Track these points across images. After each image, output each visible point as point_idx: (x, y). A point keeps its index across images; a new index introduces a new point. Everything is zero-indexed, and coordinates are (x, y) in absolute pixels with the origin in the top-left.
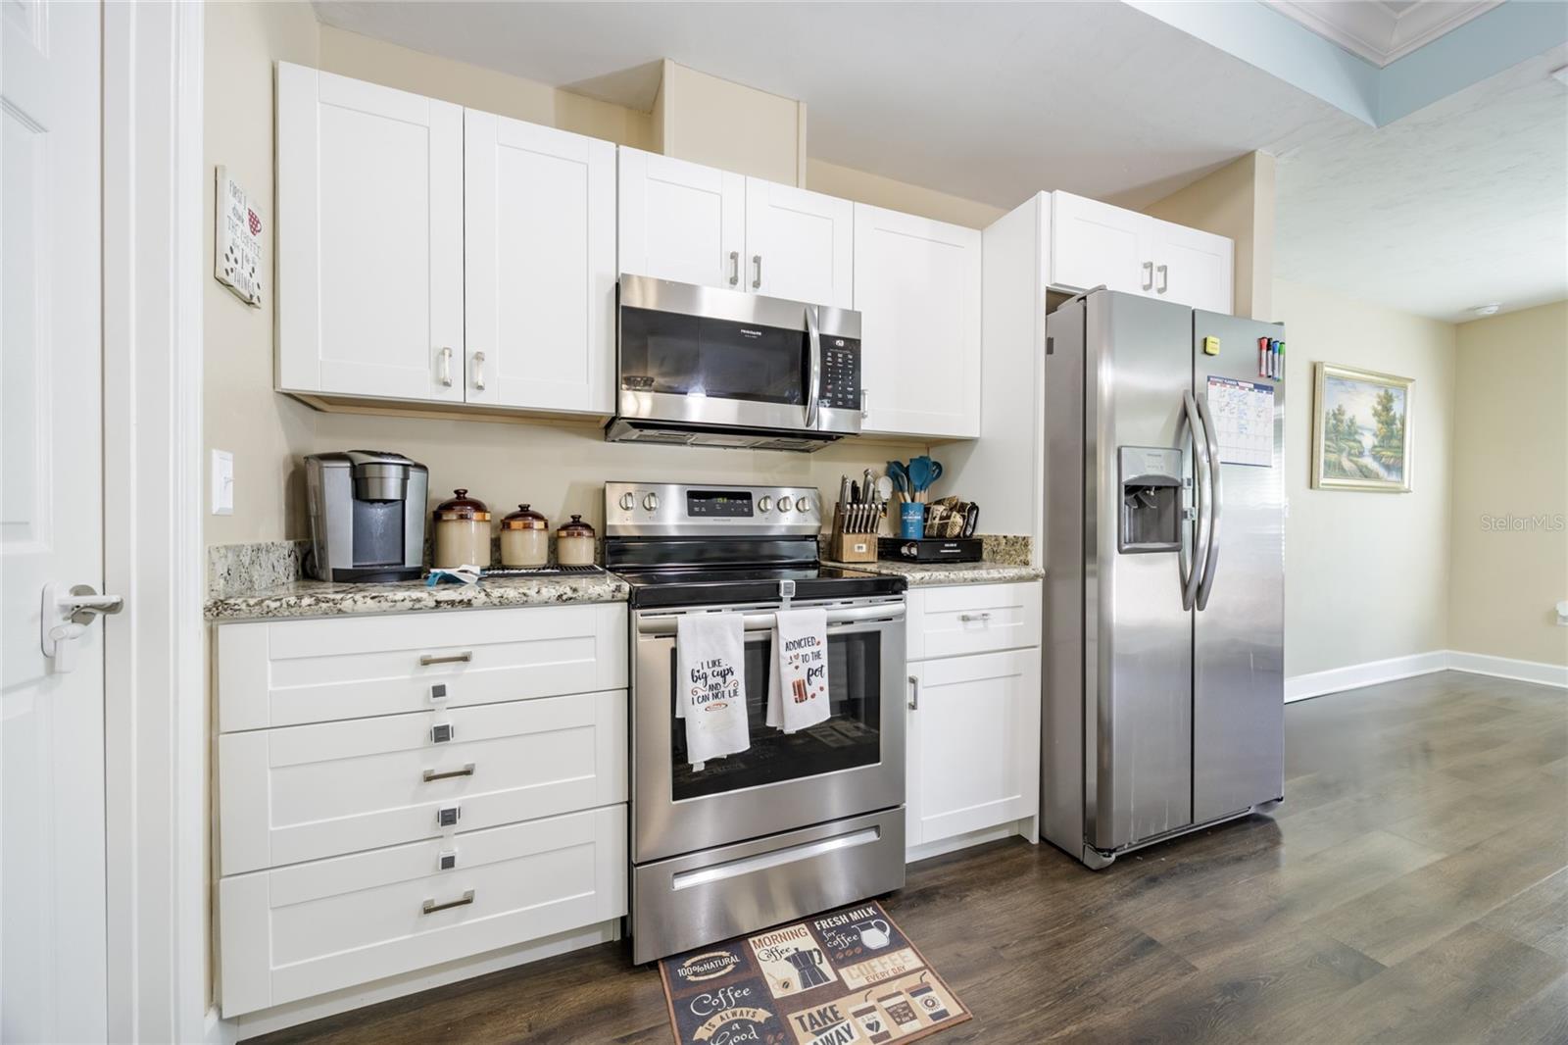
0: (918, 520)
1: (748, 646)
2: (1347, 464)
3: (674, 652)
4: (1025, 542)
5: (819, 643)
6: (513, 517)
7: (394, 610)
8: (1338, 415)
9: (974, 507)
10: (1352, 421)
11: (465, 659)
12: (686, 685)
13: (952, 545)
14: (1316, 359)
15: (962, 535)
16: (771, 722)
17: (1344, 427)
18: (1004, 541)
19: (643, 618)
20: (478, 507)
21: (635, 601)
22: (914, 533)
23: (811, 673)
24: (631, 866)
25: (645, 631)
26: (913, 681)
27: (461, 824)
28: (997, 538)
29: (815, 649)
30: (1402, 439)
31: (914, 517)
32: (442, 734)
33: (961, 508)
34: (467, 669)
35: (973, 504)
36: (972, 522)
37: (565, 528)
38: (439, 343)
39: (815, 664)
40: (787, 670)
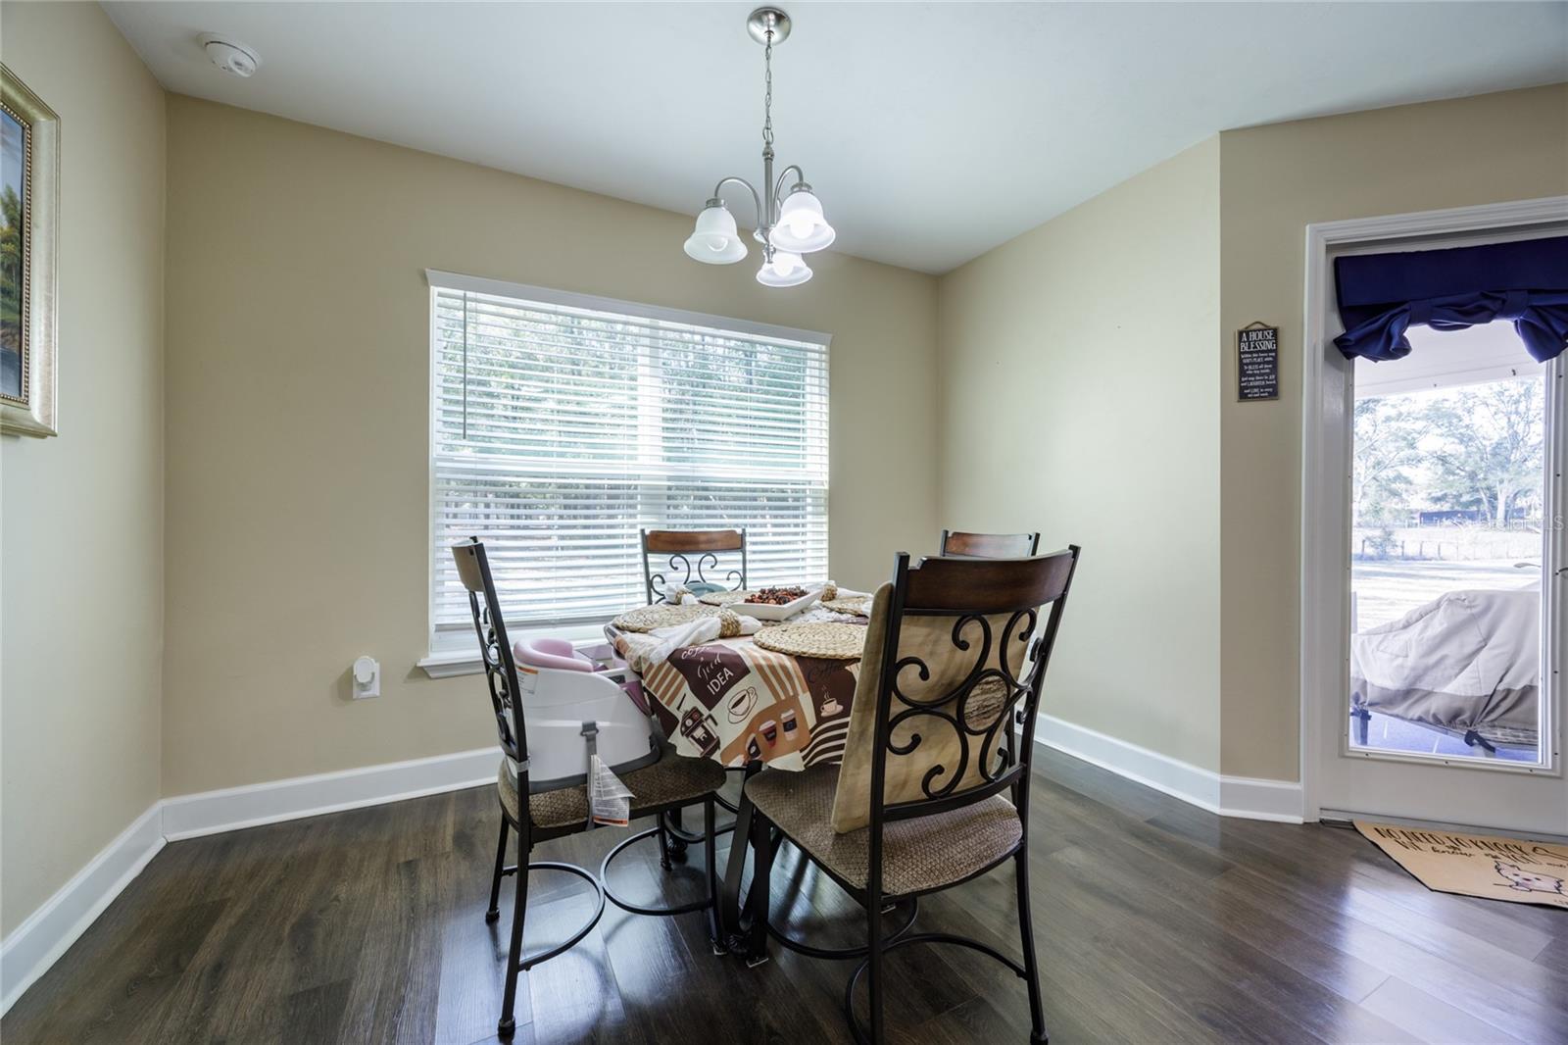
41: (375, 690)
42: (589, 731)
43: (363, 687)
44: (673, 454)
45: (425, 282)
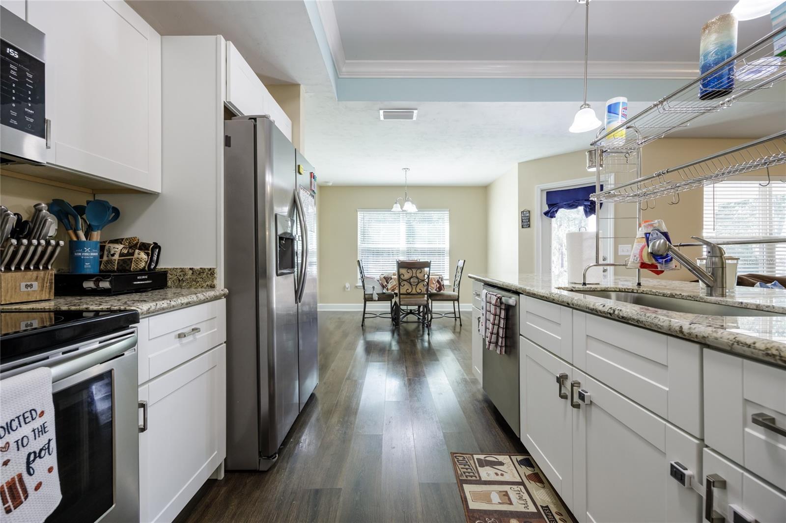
0: (94, 257)
4: (212, 272)
5: (42, 413)
9: (156, 246)
13: (144, 277)
15: (146, 268)
18: (191, 272)
22: (89, 268)
23: (32, 459)
26: (143, 406)
28: (182, 270)
29: (37, 424)
31: (90, 254)
33: (144, 247)
35: (155, 244)
36: (155, 258)
39: (36, 445)
41: (349, 289)
42: (373, 287)
43: (347, 288)
44: (408, 242)
45: (357, 211)
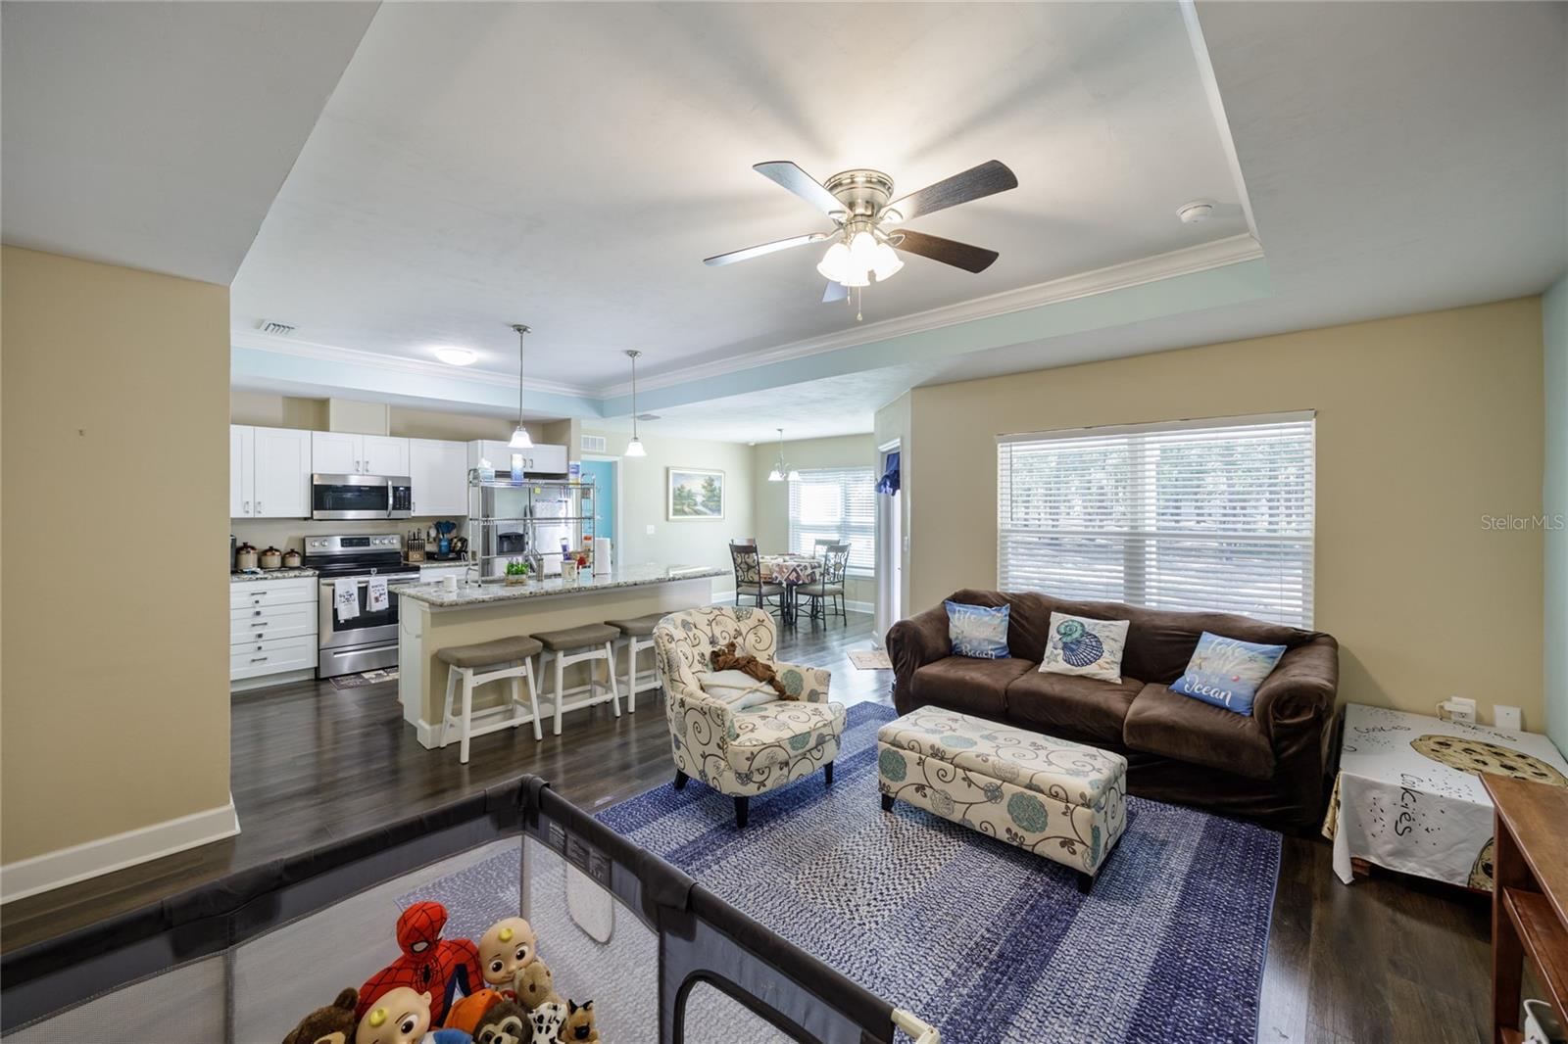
0: (446, 544)
1: (359, 588)
2: (686, 509)
3: (334, 590)
5: (384, 586)
6: (267, 551)
7: (244, 581)
8: (682, 489)
9: (466, 540)
10: (689, 491)
11: (265, 593)
12: (337, 598)
13: (453, 554)
14: (669, 465)
15: (460, 550)
16: (368, 609)
17: (684, 494)
19: (322, 581)
20: (253, 548)
21: (319, 576)
23: (381, 595)
24: (319, 650)
25: (324, 584)
27: (263, 638)
29: (382, 587)
30: (720, 497)
31: (444, 543)
32: (258, 613)
34: (266, 596)
37: (288, 553)
38: (245, 500)
39: (382, 592)
40: (372, 594)
